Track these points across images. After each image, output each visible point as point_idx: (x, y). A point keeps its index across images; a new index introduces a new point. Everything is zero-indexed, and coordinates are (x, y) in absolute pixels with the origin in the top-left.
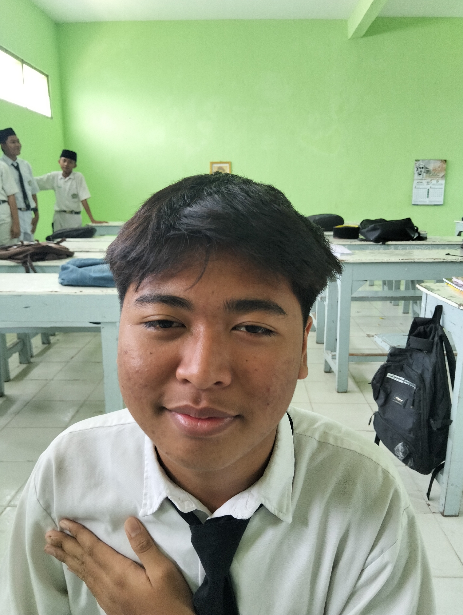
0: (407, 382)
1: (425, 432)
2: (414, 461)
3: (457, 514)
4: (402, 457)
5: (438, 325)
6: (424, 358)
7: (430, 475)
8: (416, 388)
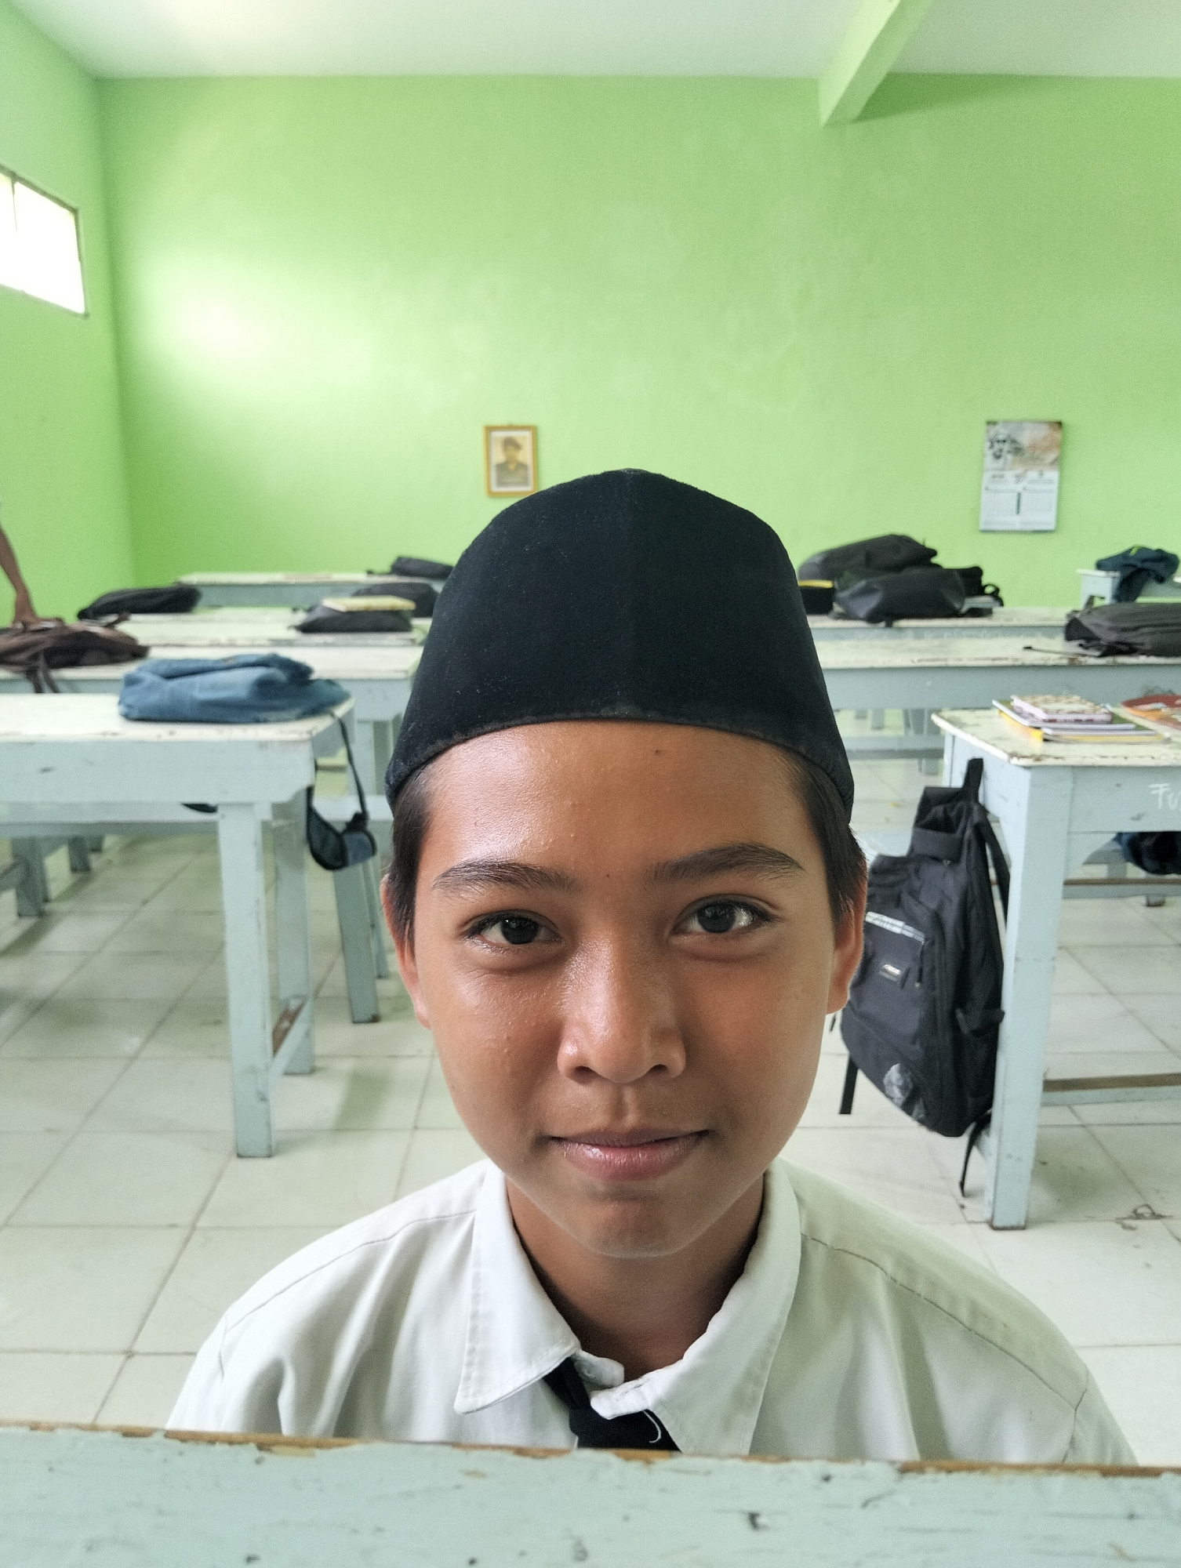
0: (909, 932)
1: (945, 1039)
2: (926, 1107)
3: (1022, 1223)
4: (900, 1098)
5: (972, 802)
6: (944, 876)
7: (964, 1139)
8: (926, 940)
